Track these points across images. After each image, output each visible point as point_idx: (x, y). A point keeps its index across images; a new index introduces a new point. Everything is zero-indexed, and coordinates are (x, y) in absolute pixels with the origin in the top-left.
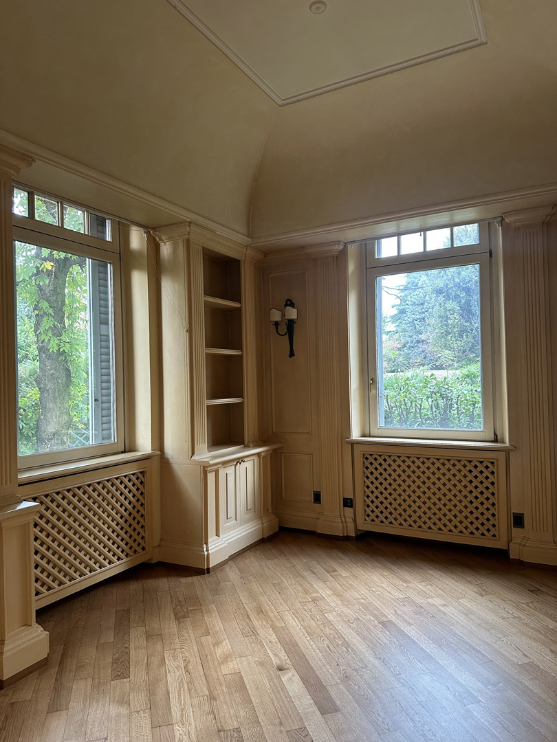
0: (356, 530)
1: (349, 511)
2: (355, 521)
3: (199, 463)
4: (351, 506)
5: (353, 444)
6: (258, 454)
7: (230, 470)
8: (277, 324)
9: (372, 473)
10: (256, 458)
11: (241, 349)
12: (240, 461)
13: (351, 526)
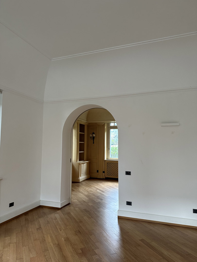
0: (105, 177)
1: (104, 174)
2: (105, 176)
3: (78, 163)
4: (104, 173)
5: (105, 161)
6: (87, 162)
7: (83, 165)
8: (91, 137)
9: (108, 166)
10: (86, 163)
11: (84, 142)
12: (84, 163)
13: (104, 176)
